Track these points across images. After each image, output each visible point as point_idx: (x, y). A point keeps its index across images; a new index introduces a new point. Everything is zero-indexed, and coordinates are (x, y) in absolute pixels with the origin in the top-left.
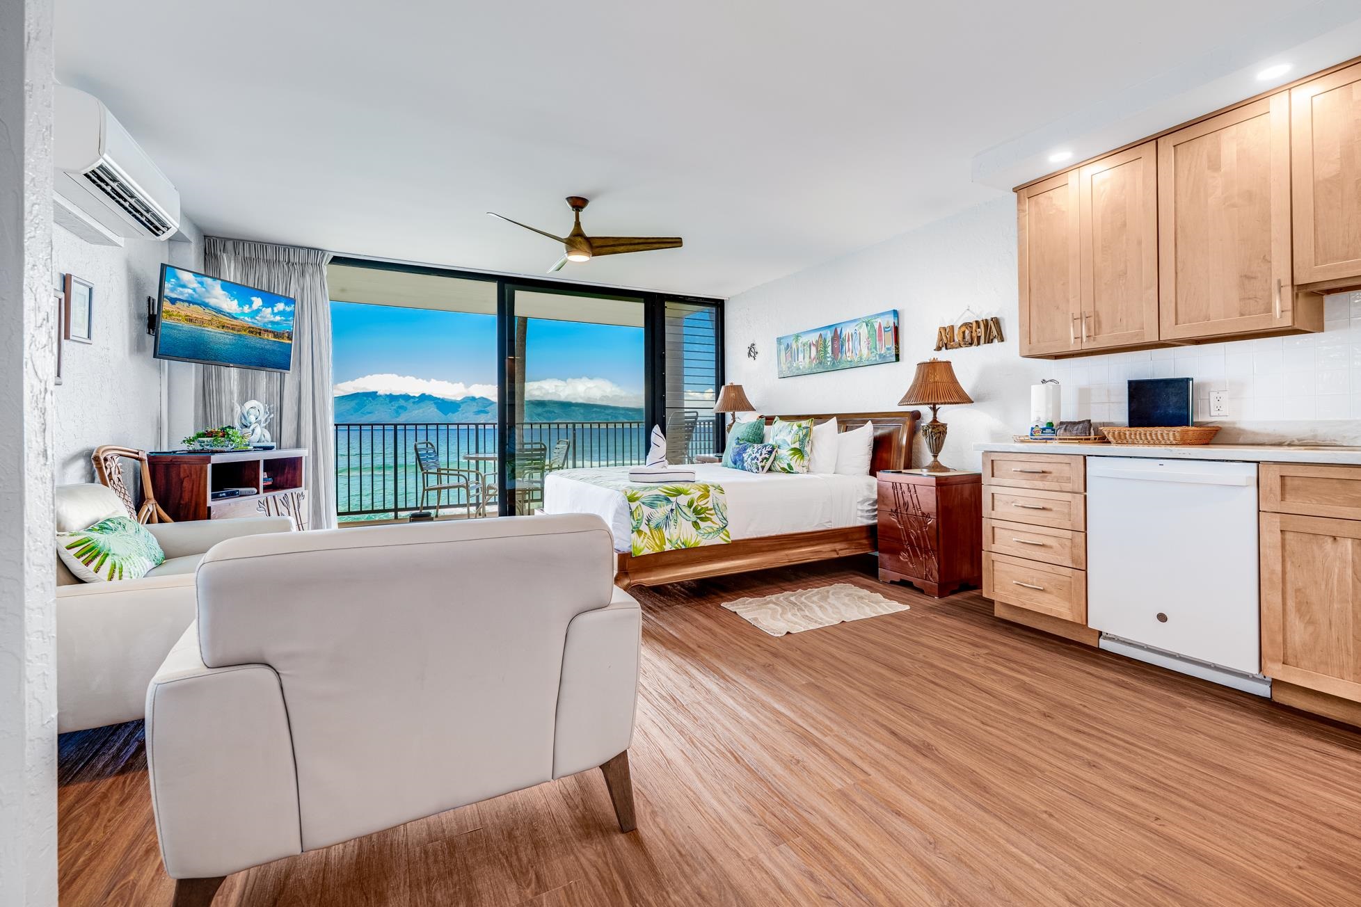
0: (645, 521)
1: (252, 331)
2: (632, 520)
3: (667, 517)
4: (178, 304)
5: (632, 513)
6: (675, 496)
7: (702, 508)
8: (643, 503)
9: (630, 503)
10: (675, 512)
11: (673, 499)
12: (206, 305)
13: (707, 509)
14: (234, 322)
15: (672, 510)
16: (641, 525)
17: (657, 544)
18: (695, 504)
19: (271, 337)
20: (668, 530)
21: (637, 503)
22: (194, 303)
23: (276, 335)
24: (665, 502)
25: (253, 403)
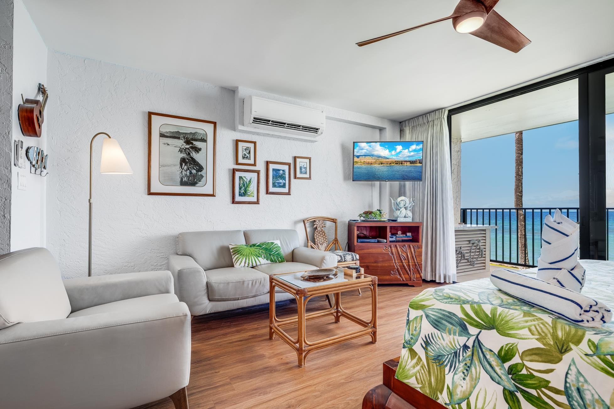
0: (420, 341)
1: (397, 163)
2: (407, 331)
3: (456, 353)
4: (360, 157)
5: (408, 322)
6: (478, 325)
7: (532, 376)
8: (427, 316)
9: (410, 309)
10: (469, 353)
11: (473, 331)
12: (373, 155)
13: (546, 384)
14: (387, 160)
15: (465, 347)
16: (415, 343)
17: (430, 383)
18: (516, 360)
19: (408, 164)
20: (451, 374)
21: (420, 313)
22: (367, 156)
23: (412, 162)
24: (458, 329)
25: (402, 198)
